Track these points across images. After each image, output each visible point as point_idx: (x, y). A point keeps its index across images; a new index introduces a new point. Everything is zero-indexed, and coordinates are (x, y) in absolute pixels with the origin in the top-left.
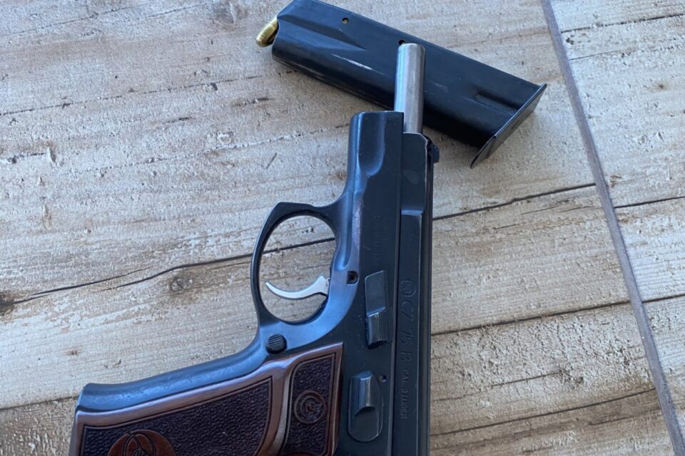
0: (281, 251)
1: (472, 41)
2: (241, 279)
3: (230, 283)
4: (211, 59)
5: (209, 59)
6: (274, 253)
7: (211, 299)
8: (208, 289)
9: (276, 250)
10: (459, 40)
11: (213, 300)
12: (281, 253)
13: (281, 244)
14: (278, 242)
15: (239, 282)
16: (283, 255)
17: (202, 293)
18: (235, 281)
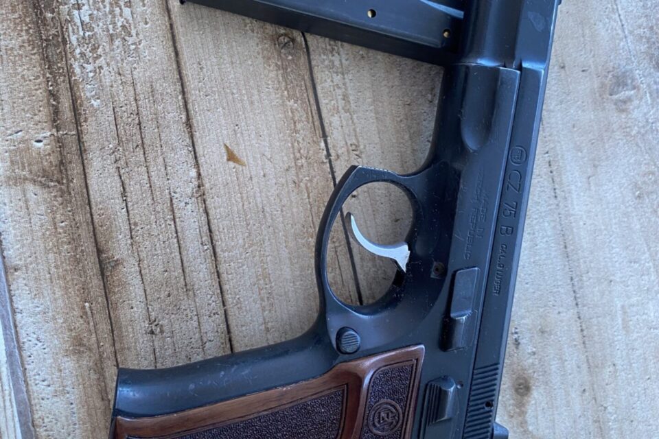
0: (327, 161)
1: (595, 386)
2: (294, 116)
3: (288, 103)
4: (563, 71)
5: (563, 67)
6: (325, 152)
7: (270, 82)
8: (281, 78)
9: (329, 155)
10: (596, 370)
11: (268, 84)
12: (325, 161)
13: (336, 160)
14: (338, 156)
15: (290, 113)
16: (323, 162)
17: (277, 70)
18: (291, 109)
